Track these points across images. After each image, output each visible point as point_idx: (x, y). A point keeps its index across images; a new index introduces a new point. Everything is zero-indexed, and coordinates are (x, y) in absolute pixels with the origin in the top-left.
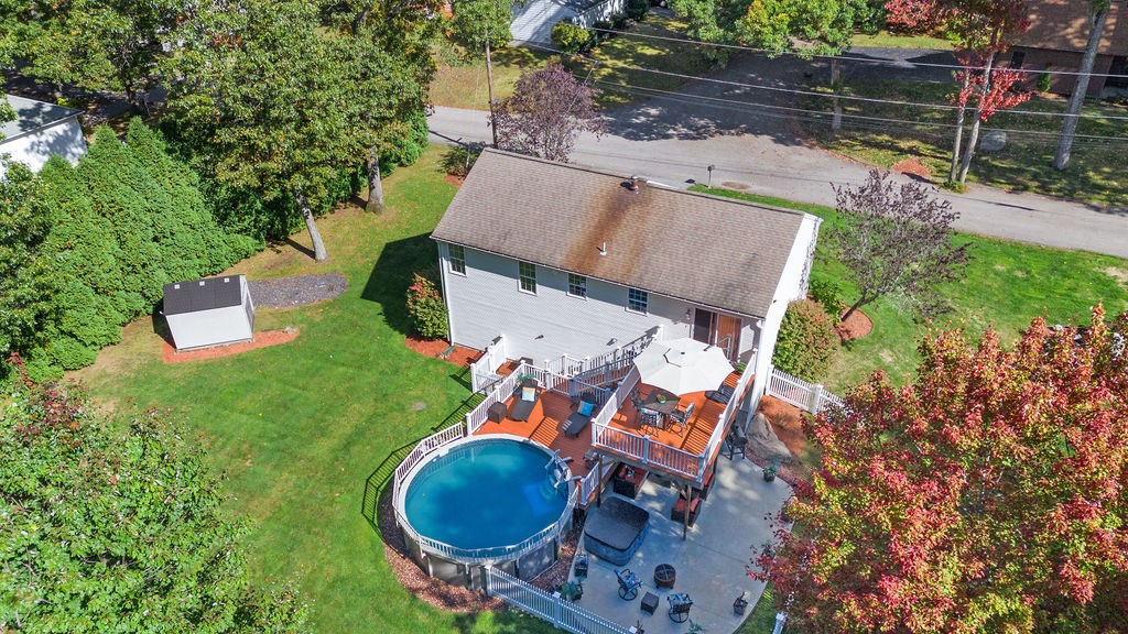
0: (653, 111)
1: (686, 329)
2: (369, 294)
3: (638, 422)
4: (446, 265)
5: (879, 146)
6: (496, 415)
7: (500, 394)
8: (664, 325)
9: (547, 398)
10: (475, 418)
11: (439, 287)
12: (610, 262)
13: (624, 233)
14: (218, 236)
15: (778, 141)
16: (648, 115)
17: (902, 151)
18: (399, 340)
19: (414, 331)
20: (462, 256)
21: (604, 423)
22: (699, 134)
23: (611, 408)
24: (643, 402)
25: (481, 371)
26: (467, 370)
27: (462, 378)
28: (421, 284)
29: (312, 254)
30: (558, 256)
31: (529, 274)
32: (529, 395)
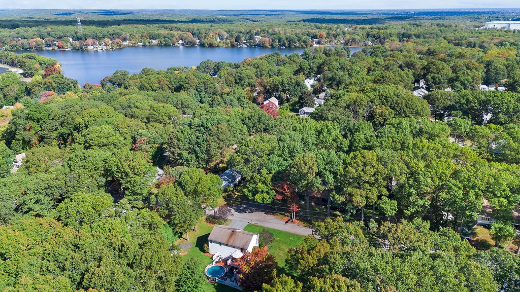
0: (244, 206)
1: (240, 250)
2: (196, 246)
3: (233, 262)
4: (209, 243)
5: (282, 214)
6: (216, 262)
7: (217, 260)
8: (237, 250)
9: (223, 260)
10: (214, 263)
11: (208, 246)
12: (231, 242)
13: (232, 238)
14: (174, 238)
15: (265, 213)
16: (243, 207)
17: (285, 216)
18: (202, 253)
19: (204, 252)
20: (211, 242)
21: (229, 262)
22: (252, 212)
23: (230, 260)
24: (233, 259)
25: (214, 257)
26: (212, 257)
27: (212, 258)
28: (206, 245)
29: (187, 240)
30: (224, 242)
31: (221, 244)
32: (221, 260)
